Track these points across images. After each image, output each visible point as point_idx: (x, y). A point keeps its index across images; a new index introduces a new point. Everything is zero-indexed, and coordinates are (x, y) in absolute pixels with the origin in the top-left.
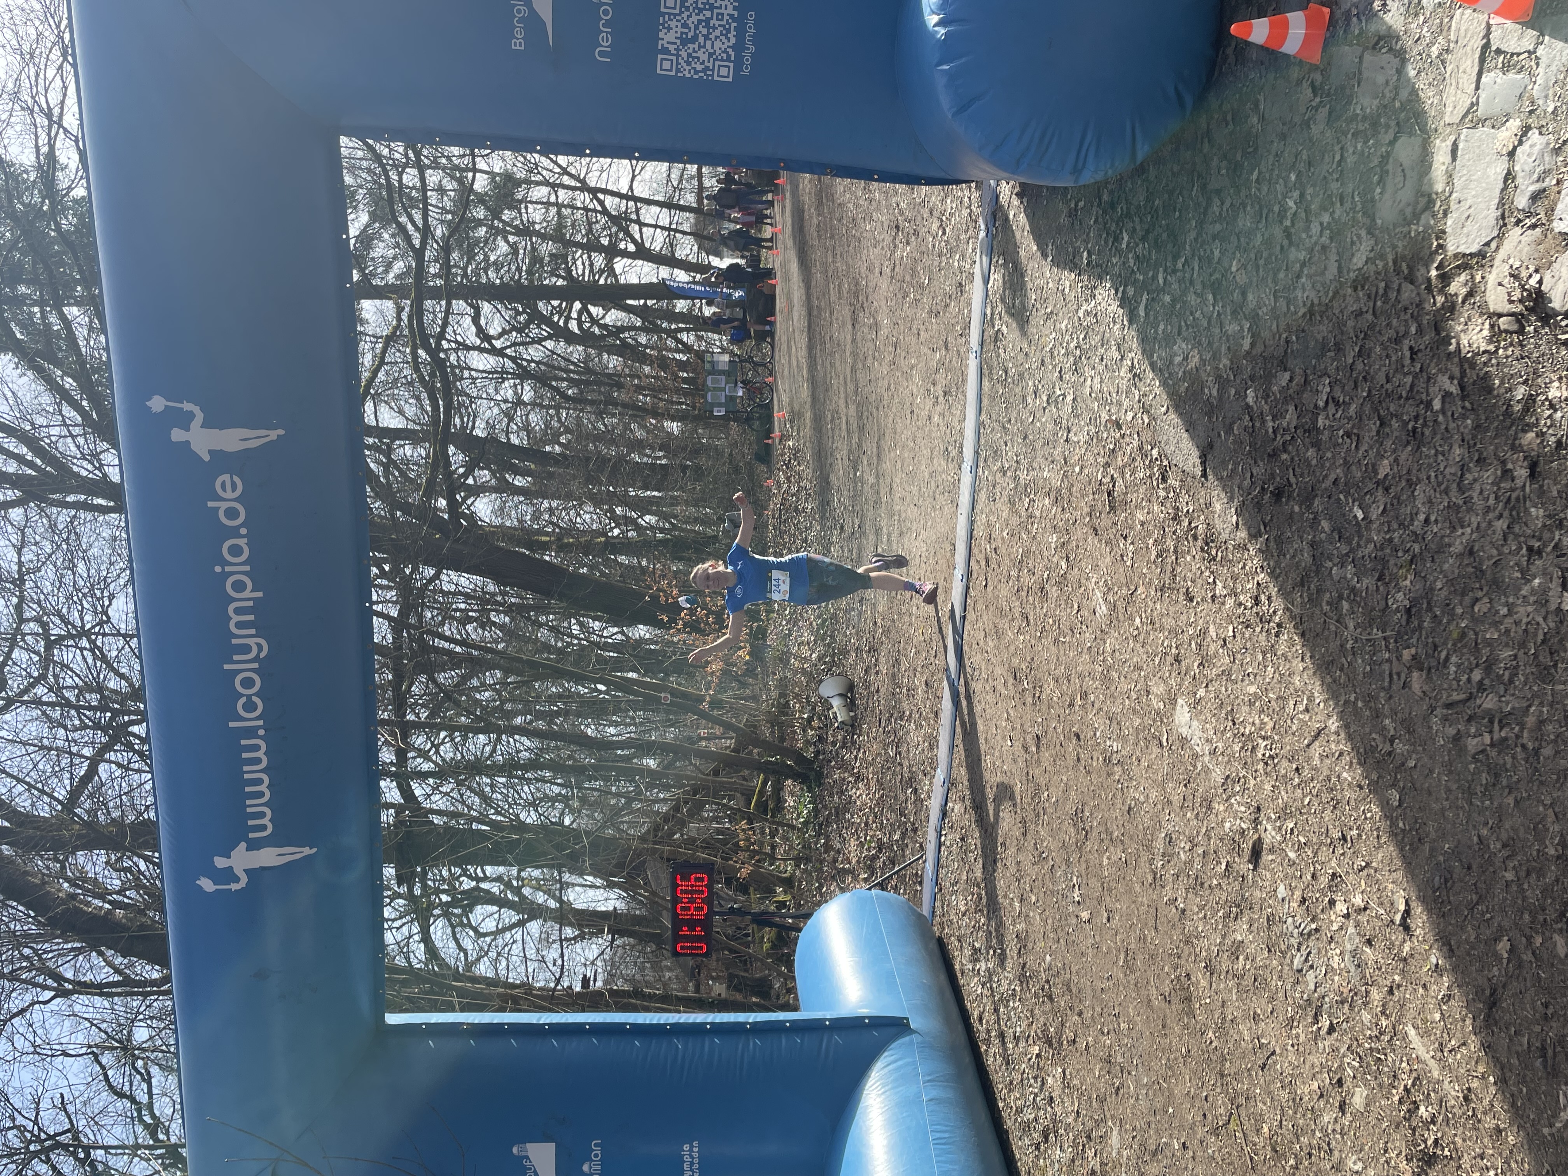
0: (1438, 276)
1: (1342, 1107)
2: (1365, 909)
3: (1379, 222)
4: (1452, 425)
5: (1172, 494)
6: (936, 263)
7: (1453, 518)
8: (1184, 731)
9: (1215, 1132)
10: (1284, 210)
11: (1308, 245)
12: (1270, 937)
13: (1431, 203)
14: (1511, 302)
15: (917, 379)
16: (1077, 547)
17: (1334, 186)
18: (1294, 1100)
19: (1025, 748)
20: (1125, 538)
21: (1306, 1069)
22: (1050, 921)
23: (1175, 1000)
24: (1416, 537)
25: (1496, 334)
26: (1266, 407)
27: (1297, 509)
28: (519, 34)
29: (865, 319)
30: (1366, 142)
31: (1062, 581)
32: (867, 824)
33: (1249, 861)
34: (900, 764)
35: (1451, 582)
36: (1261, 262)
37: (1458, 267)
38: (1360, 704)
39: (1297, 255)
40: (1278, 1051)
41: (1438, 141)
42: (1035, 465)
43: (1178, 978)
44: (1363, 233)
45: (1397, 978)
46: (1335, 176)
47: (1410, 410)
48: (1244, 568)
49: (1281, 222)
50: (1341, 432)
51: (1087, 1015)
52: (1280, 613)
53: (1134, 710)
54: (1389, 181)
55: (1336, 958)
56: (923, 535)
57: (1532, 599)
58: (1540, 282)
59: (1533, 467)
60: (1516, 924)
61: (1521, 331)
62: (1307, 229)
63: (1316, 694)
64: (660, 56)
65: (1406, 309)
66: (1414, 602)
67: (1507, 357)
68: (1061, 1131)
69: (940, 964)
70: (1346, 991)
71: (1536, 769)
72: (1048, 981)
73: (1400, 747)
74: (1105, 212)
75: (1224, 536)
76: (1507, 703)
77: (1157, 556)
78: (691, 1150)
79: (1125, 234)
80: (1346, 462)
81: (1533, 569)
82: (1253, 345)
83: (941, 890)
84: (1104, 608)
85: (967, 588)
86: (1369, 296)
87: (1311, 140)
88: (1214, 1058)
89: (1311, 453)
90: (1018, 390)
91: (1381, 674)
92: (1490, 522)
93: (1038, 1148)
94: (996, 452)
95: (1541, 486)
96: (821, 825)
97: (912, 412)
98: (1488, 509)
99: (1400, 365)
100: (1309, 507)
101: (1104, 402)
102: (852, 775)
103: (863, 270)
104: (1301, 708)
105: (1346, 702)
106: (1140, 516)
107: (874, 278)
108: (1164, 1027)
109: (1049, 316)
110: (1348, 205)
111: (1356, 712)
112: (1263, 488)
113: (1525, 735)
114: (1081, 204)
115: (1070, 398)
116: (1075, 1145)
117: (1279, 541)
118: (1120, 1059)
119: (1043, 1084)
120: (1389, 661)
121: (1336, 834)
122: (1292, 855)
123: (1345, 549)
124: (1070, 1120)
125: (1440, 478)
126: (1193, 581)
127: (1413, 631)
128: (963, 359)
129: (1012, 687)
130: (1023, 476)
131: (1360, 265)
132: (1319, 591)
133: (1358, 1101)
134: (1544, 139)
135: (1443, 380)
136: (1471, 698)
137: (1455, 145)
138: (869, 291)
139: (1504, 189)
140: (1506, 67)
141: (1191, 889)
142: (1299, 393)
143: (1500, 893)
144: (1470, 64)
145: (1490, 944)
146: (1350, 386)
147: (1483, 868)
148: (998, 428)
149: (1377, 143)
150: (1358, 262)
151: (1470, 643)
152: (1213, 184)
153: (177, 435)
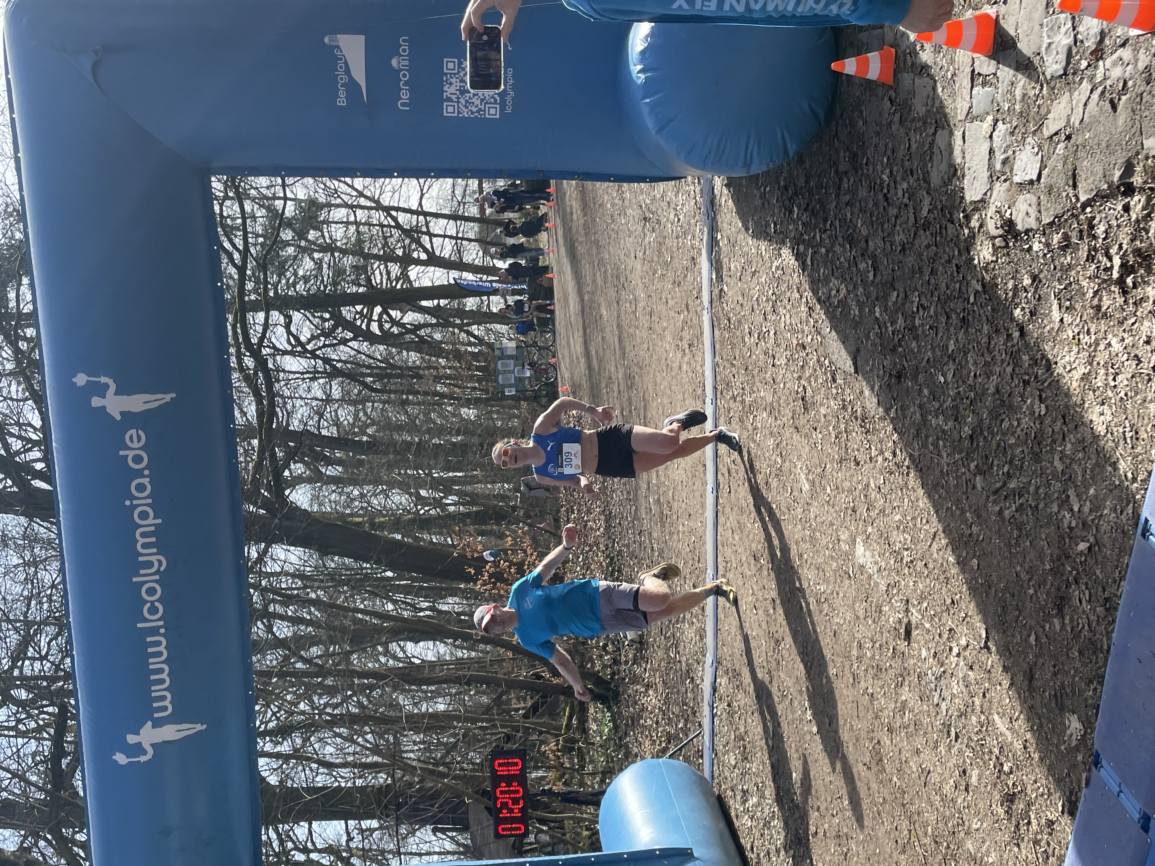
0: (964, 217)
1: (967, 790)
2: (968, 646)
3: (932, 185)
4: (982, 311)
5: (840, 390)
6: (675, 244)
7: (988, 372)
8: (861, 561)
9: (903, 850)
10: (882, 181)
11: (898, 203)
12: (920, 690)
13: (956, 170)
14: (997, 228)
15: (669, 338)
16: (787, 444)
17: (907, 164)
18: (943, 799)
19: (766, 613)
20: (815, 429)
21: (947, 774)
23: (873, 765)
24: (972, 388)
25: (995, 249)
26: (887, 318)
27: (910, 384)
28: (342, 94)
29: (626, 296)
30: (921, 135)
31: (779, 474)
32: (657, 723)
33: (905, 641)
34: (680, 662)
35: (990, 412)
36: (874, 219)
37: (973, 210)
38: (954, 508)
39: (893, 211)
40: (931, 769)
41: (956, 131)
42: (755, 389)
44: (925, 193)
45: (987, 685)
46: (907, 158)
47: (960, 305)
49: (882, 191)
50: (928, 327)
52: (908, 459)
53: (832, 556)
54: (935, 158)
55: (956, 687)
57: (1028, 413)
58: (1011, 214)
59: (1021, 330)
60: (1037, 621)
61: (1007, 246)
62: (896, 194)
63: (931, 509)
64: (445, 104)
65: (951, 240)
66: (974, 430)
67: (1003, 263)
70: (962, 707)
71: (1038, 519)
73: (975, 529)
74: (782, 193)
75: (873, 413)
76: (1021, 481)
77: (836, 437)
79: (795, 209)
80: (932, 347)
81: (1026, 394)
82: (875, 275)
83: (716, 755)
84: (807, 486)
85: (717, 498)
86: (932, 235)
87: (893, 135)
88: (898, 795)
89: (914, 344)
90: (738, 333)
91: (962, 484)
94: (728, 384)
95: (1026, 341)
97: (667, 366)
98: (1003, 361)
100: (916, 382)
101: (794, 331)
102: (643, 686)
103: (622, 256)
104: (924, 521)
105: (947, 509)
106: (823, 411)
107: (631, 262)
108: (868, 789)
109: (754, 273)
110: (915, 176)
111: (953, 515)
112: (890, 374)
113: (1031, 498)
114: (768, 189)
115: (772, 333)
117: (903, 409)
120: (965, 473)
121: (949, 601)
122: (927, 626)
123: (936, 405)
125: (979, 346)
126: (858, 450)
127: (975, 450)
128: (699, 317)
129: (752, 567)
130: (748, 399)
131: (926, 214)
132: (927, 437)
133: (974, 780)
134: (1005, 126)
135: (974, 282)
136: (1005, 484)
137: (964, 133)
138: (628, 272)
139: (990, 159)
140: (984, 84)
141: (875, 677)
142: (903, 304)
143: (1028, 604)
144: (966, 82)
145: (1027, 640)
146: (929, 297)
147: (1020, 592)
148: (728, 365)
149: (927, 135)
150: (924, 213)
151: (1003, 449)
152: (841, 169)
153: (96, 402)
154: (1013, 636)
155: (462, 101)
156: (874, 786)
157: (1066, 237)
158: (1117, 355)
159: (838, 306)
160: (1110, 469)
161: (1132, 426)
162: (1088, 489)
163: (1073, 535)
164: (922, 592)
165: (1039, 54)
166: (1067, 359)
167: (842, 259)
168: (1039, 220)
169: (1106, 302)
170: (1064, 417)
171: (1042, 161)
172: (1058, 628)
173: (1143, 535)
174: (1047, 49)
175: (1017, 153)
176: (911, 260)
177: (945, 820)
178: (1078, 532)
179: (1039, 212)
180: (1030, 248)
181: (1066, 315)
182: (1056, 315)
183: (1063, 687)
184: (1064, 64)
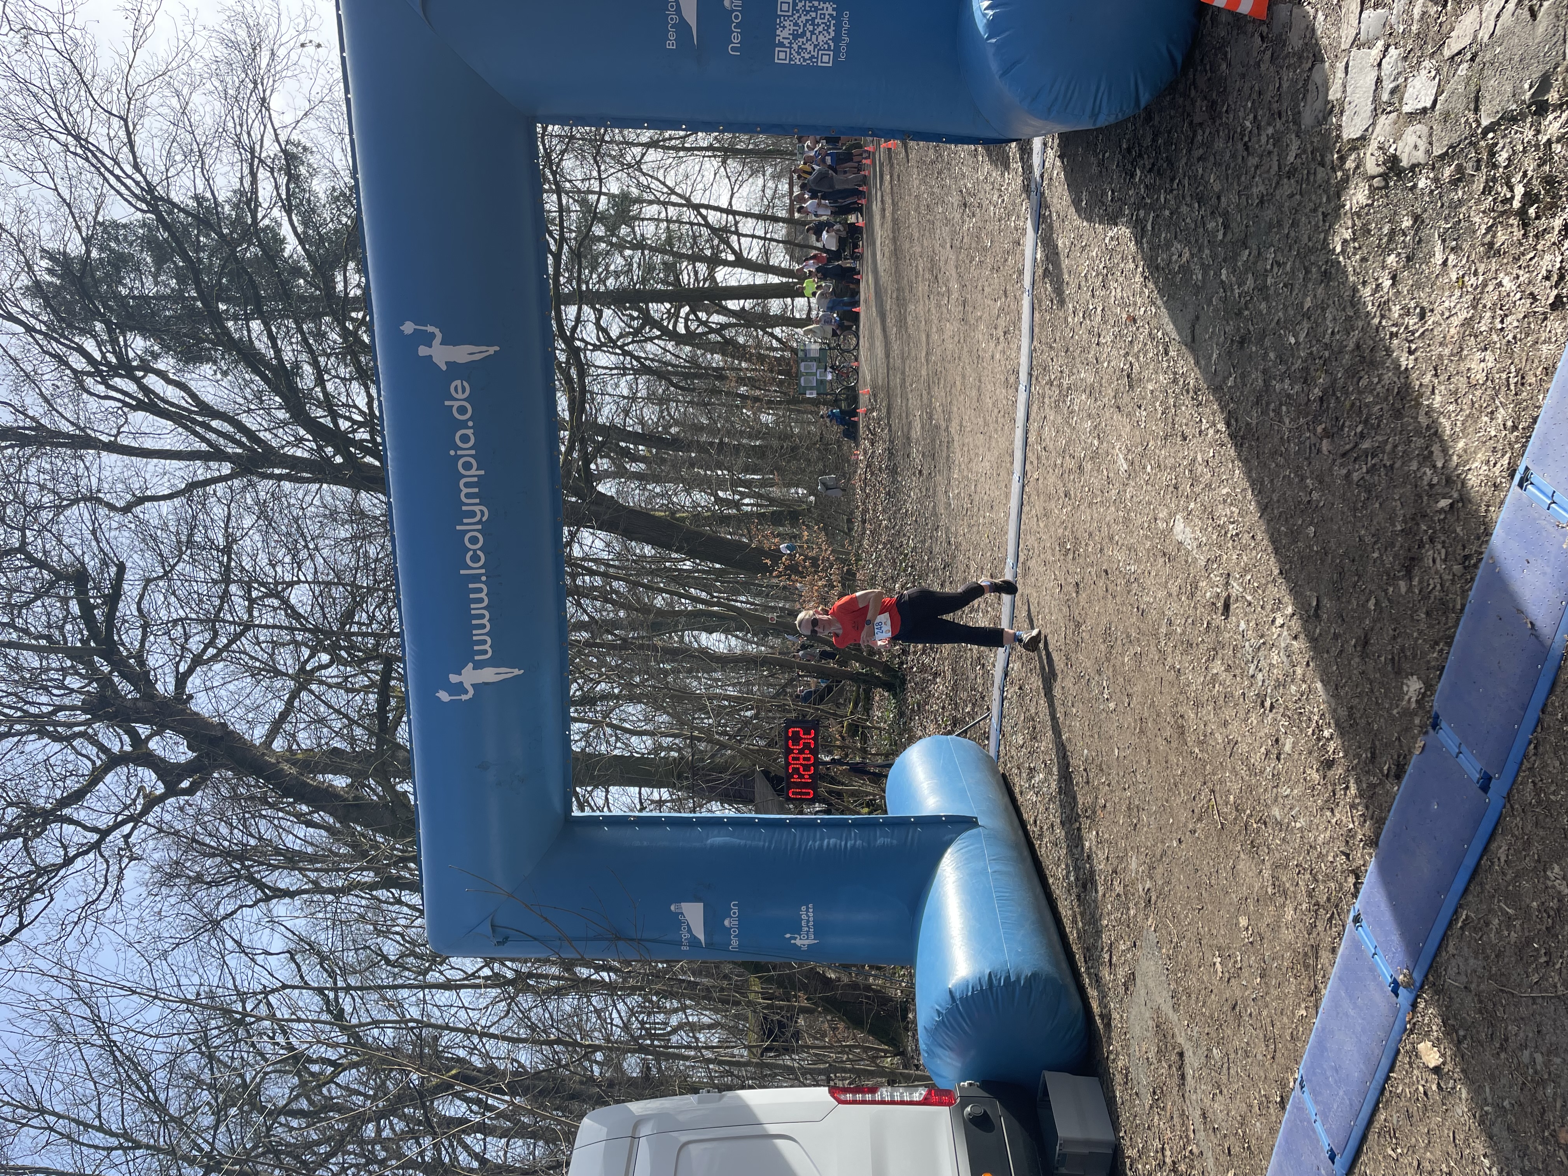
0: (1338, 158)
2: (1293, 615)
3: (1303, 127)
5: (1172, 363)
6: (997, 227)
8: (1180, 538)
10: (1244, 128)
11: (1259, 151)
12: (1234, 663)
13: (1333, 107)
14: (1380, 166)
15: (982, 328)
16: (1106, 425)
17: (1276, 106)
18: (1249, 768)
19: (1068, 597)
20: (1140, 407)
22: (1087, 723)
23: (1174, 739)
24: (1327, 346)
25: (1373, 190)
26: (1234, 279)
27: (1254, 349)
28: (672, 36)
29: (938, 289)
30: (1295, 71)
31: (1095, 455)
32: (943, 708)
33: (1222, 614)
35: (1346, 371)
36: (1230, 172)
37: (1349, 149)
38: (1292, 476)
40: (1239, 739)
41: (1337, 63)
44: (1293, 136)
46: (1276, 99)
47: (1322, 258)
49: (1242, 140)
50: (1281, 285)
53: (1146, 536)
54: (1309, 97)
58: (1396, 148)
61: (1386, 186)
62: (1259, 141)
64: (777, 49)
65: (1320, 186)
66: (1325, 391)
67: (1379, 206)
68: (1096, 878)
70: (1280, 677)
71: (1391, 479)
72: (1085, 770)
73: (1315, 496)
74: (1124, 157)
76: (1376, 441)
77: (1162, 414)
78: (807, 911)
79: (1138, 171)
80: (1284, 306)
82: (1225, 234)
83: (1004, 736)
84: (1125, 466)
85: (1024, 486)
86: (1298, 183)
87: (1260, 76)
88: (1199, 767)
89: (1263, 305)
90: (1061, 314)
91: (1305, 449)
94: (1045, 369)
97: (978, 356)
99: (1317, 226)
100: (1262, 346)
103: (937, 247)
105: (1284, 477)
106: (1150, 387)
107: (946, 252)
109: (1083, 248)
111: (1290, 483)
112: (1232, 340)
114: (1107, 154)
117: (1243, 376)
119: (1082, 849)
122: (1249, 598)
123: (1282, 368)
124: (1102, 866)
127: (1324, 412)
128: (1018, 300)
129: (1057, 552)
130: (1066, 382)
131: (1292, 160)
132: (1268, 404)
133: (1288, 748)
134: (1397, 51)
135: (1342, 231)
136: (1356, 445)
137: (1347, 63)
138: (942, 263)
139: (1376, 90)
140: (1376, 6)
141: (1185, 652)
142: (1255, 263)
143: (1371, 569)
144: (1355, 6)
145: (1364, 605)
146: (1286, 252)
147: (1361, 556)
148: (1046, 349)
149: (1303, 71)
150: (1291, 158)
151: (1357, 409)
152: (1197, 119)
153: (423, 351)
154: (1349, 602)
155: (795, 46)
156: (1173, 759)
157: (1460, 169)
158: (1508, 295)
159: (1179, 272)
160: (1485, 419)
161: (1517, 372)
162: (1456, 443)
163: (1434, 491)
164: (1246, 565)
166: (1447, 304)
167: (1188, 220)
168: (1428, 152)
169: (1501, 237)
170: (1435, 368)
171: (1439, 85)
172: (1403, 590)
173: (1520, 485)
175: (1410, 80)
176: (1269, 213)
177: (1251, 789)
178: (1439, 489)
179: (1431, 144)
180: (1415, 186)
181: (1450, 256)
182: (1439, 258)
183: (1403, 649)
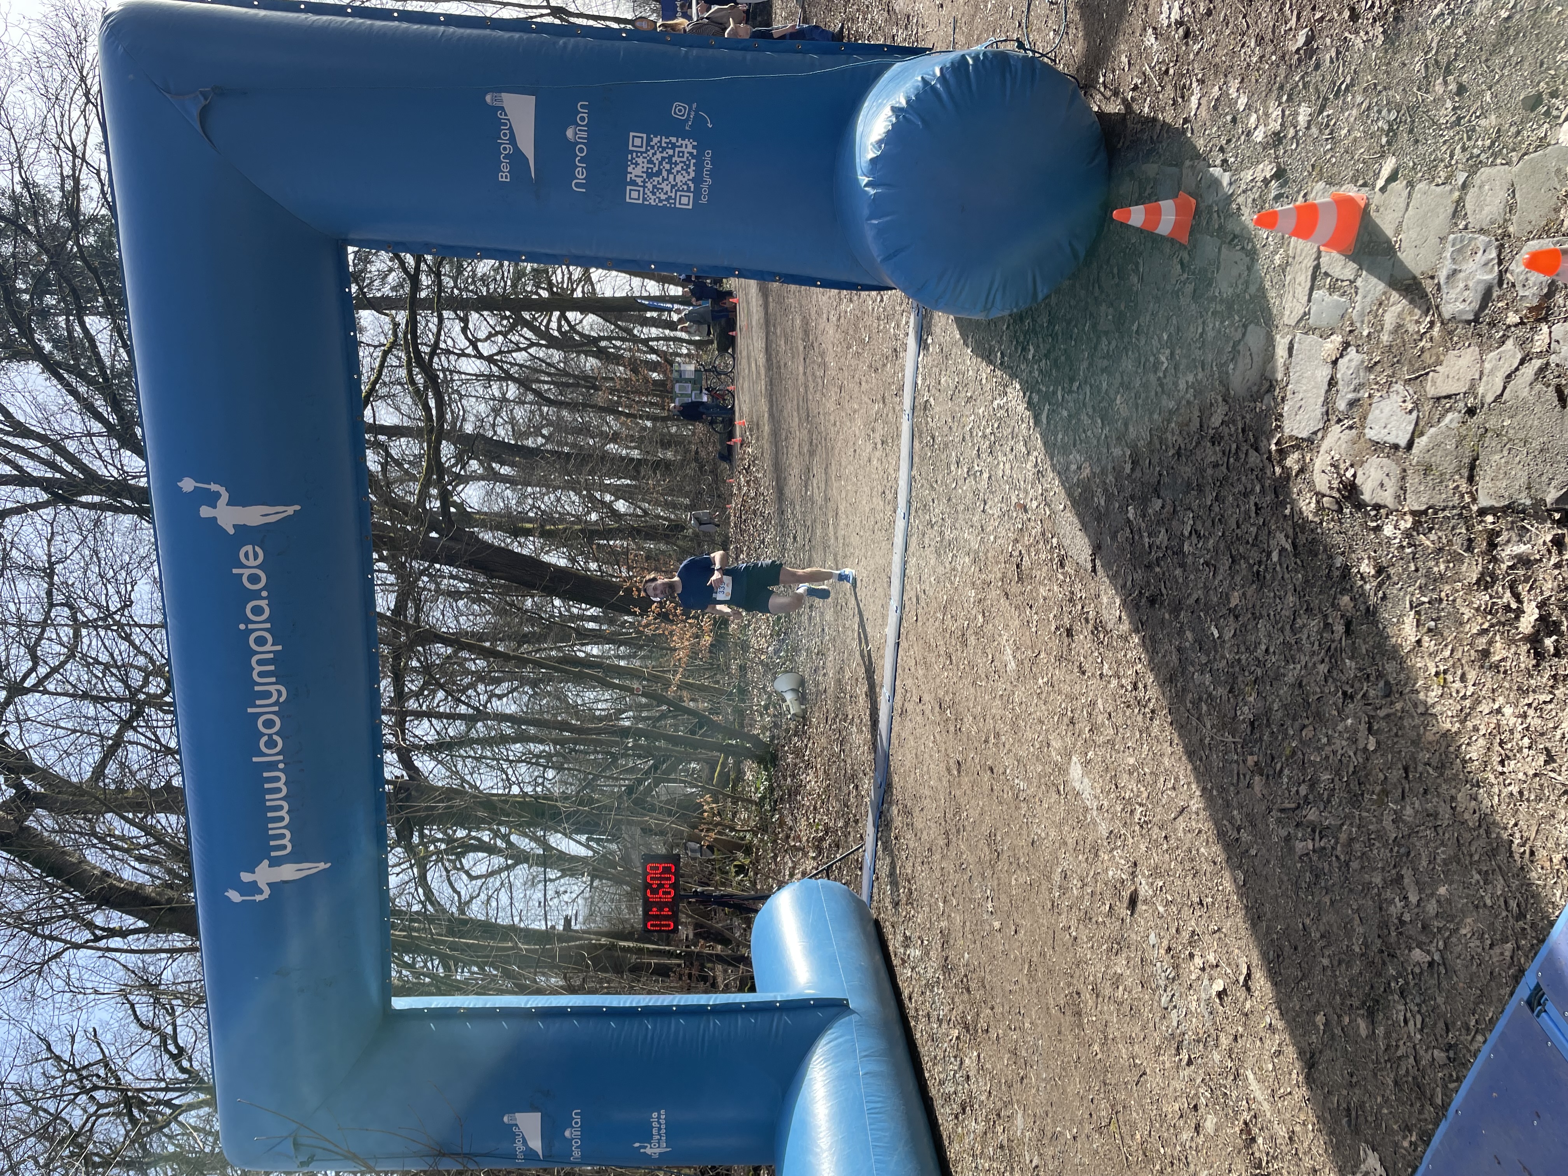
0: (1277, 451)
1: (1197, 1128)
2: (1217, 966)
3: (1232, 393)
4: (1287, 576)
5: (1068, 580)
6: (875, 325)
7: (1288, 655)
8: (1077, 785)
9: (1099, 1130)
10: (1158, 363)
11: (1177, 395)
12: (1143, 975)
13: (1271, 388)
14: (1331, 488)
15: (859, 422)
16: (992, 605)
17: (1198, 353)
18: (1160, 1115)
19: (949, 770)
20: (1030, 608)
21: (1169, 1093)
22: (968, 924)
23: (1069, 1013)
25: (1321, 509)
26: (1143, 525)
27: (1167, 616)
28: (505, 168)
29: (814, 355)
30: (1222, 322)
31: (979, 633)
32: (815, 808)
33: (1127, 908)
35: (1285, 707)
36: (1140, 402)
37: (1292, 446)
38: (1215, 793)
39: (1168, 403)
40: (1148, 1071)
41: (1278, 336)
42: (957, 525)
43: (1071, 994)
44: (1220, 399)
45: (1240, 1029)
46: (1198, 345)
47: (1255, 555)
48: (1125, 656)
49: (1155, 372)
50: (1202, 561)
51: (999, 1010)
52: (1154, 701)
53: (1037, 757)
54: (1240, 361)
55: (1194, 1003)
56: (863, 562)
57: (1346, 735)
58: (1354, 476)
59: (1348, 625)
60: (1330, 1003)
61: (1340, 510)
63: (1181, 777)
64: (628, 188)
65: (1252, 470)
66: (1257, 717)
67: (1329, 529)
68: (976, 1106)
69: (876, 945)
71: (1347, 879)
72: (966, 976)
73: (1245, 836)
74: (1015, 322)
75: (1110, 625)
76: (1326, 819)
78: (659, 1118)
79: (1031, 347)
80: (1205, 587)
81: (1347, 710)
82: (1133, 470)
83: (877, 878)
85: (901, 619)
86: (1224, 453)
87: (1180, 309)
89: (1178, 572)
90: (943, 457)
91: (1231, 771)
92: (1314, 664)
93: (957, 1117)
94: (925, 506)
95: (1354, 643)
96: (776, 802)
97: (855, 451)
98: (1313, 653)
99: (1248, 516)
100: (1177, 617)
101: (1014, 487)
102: (803, 761)
103: (813, 313)
104: (1169, 785)
105: (1205, 788)
108: (1059, 1033)
109: (969, 400)
110: (1208, 372)
111: (1212, 799)
112: (1140, 592)
113: (1339, 848)
115: (986, 475)
116: (987, 1120)
118: (1024, 1054)
119: (961, 1063)
120: (1237, 762)
121: (1195, 898)
123: (1204, 659)
124: (983, 1098)
125: (1278, 617)
126: (1085, 658)
127: (1256, 741)
128: (897, 417)
129: (937, 715)
130: (948, 533)
131: (1217, 424)
132: (1184, 690)
134: (1360, 357)
135: (1281, 537)
136: (1299, 808)
137: (1291, 344)
139: (1327, 392)
140: (1332, 289)
144: (1303, 279)
146: (1209, 523)
148: (927, 485)
150: (1216, 422)
151: (1299, 761)
152: (1101, 326)
153: (205, 512)
154: (1289, 997)
155: (649, 185)
156: (1067, 1035)
159: (1078, 485)
162: (1435, 883)
163: (1404, 931)
164: (1157, 866)
165: (1432, 277)
166: (1422, 696)
168: (1399, 498)
170: (1406, 769)
171: (1417, 424)
173: (1529, 1004)
174: (1448, 277)
175: (1375, 400)
177: (1162, 1141)
179: (1403, 489)
181: (1426, 639)
182: (1410, 631)
183: (1362, 1106)
184: (1476, 305)
